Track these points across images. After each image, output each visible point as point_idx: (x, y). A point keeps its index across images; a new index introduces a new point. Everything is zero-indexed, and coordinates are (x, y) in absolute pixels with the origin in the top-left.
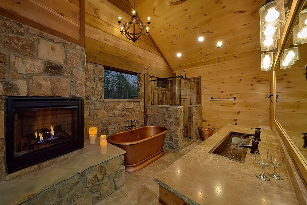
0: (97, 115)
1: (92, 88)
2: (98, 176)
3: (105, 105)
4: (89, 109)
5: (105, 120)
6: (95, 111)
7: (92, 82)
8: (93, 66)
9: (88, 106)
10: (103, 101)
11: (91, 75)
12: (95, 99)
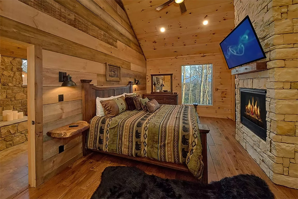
0: (15, 98)
1: (10, 76)
2: (11, 131)
3: (24, 89)
4: (6, 93)
5: (24, 101)
6: (12, 94)
7: (10, 72)
8: (11, 59)
9: (5, 91)
10: (21, 86)
11: (8, 66)
12: (13, 85)
